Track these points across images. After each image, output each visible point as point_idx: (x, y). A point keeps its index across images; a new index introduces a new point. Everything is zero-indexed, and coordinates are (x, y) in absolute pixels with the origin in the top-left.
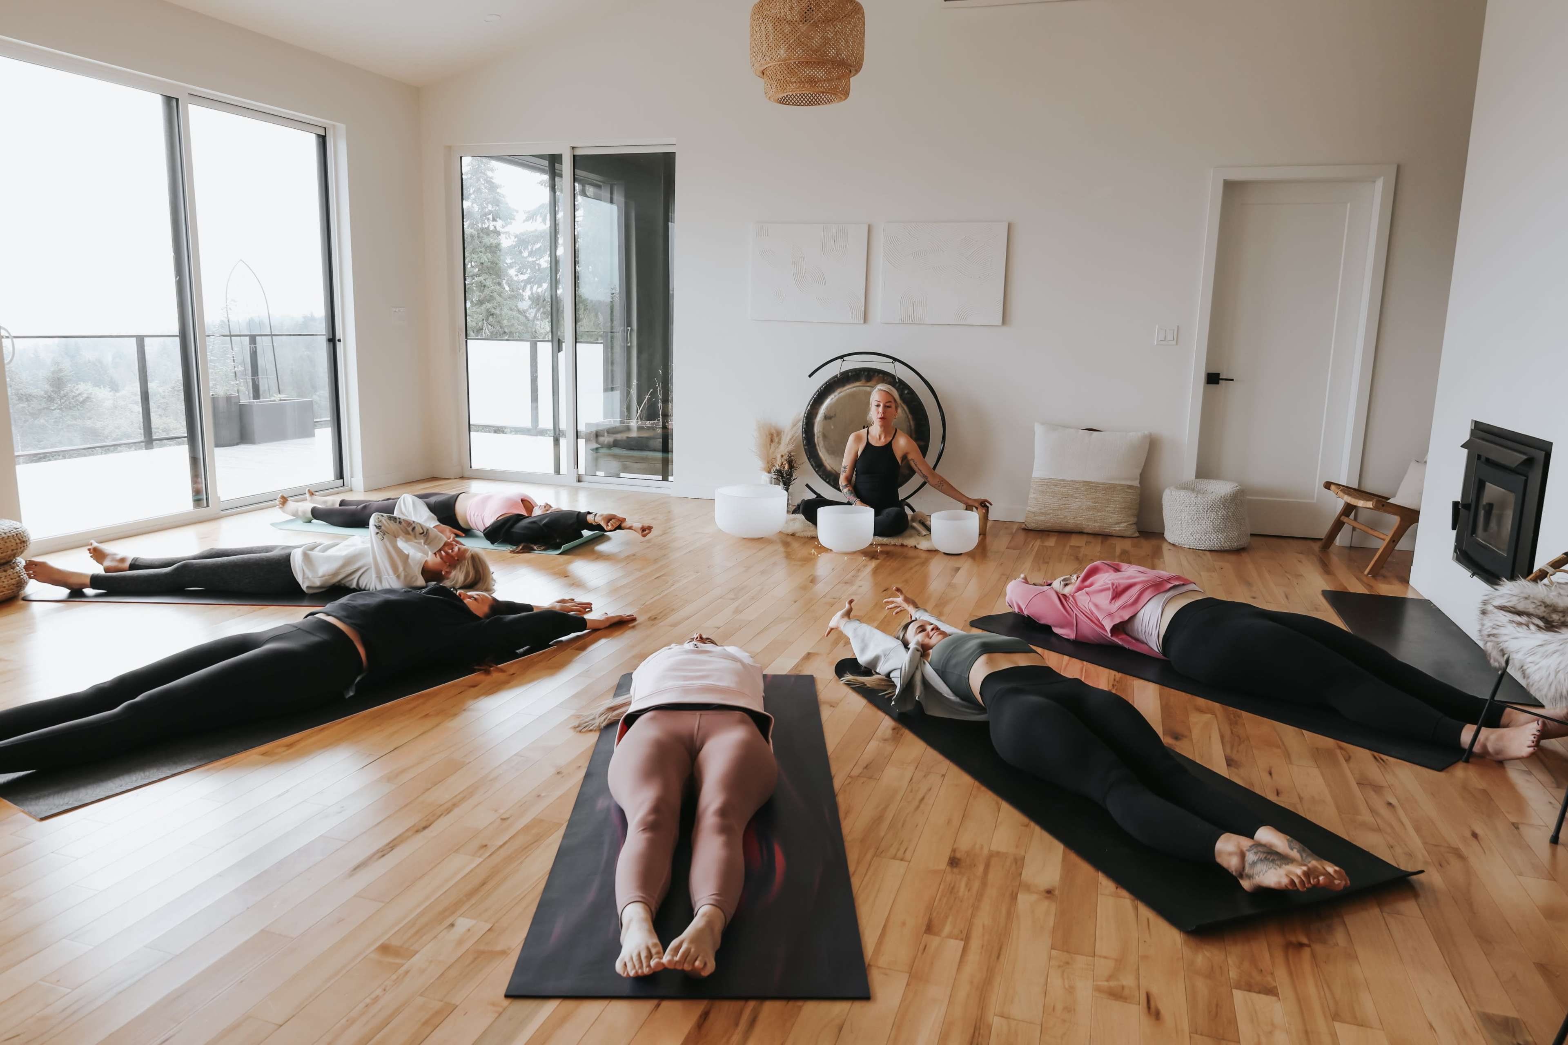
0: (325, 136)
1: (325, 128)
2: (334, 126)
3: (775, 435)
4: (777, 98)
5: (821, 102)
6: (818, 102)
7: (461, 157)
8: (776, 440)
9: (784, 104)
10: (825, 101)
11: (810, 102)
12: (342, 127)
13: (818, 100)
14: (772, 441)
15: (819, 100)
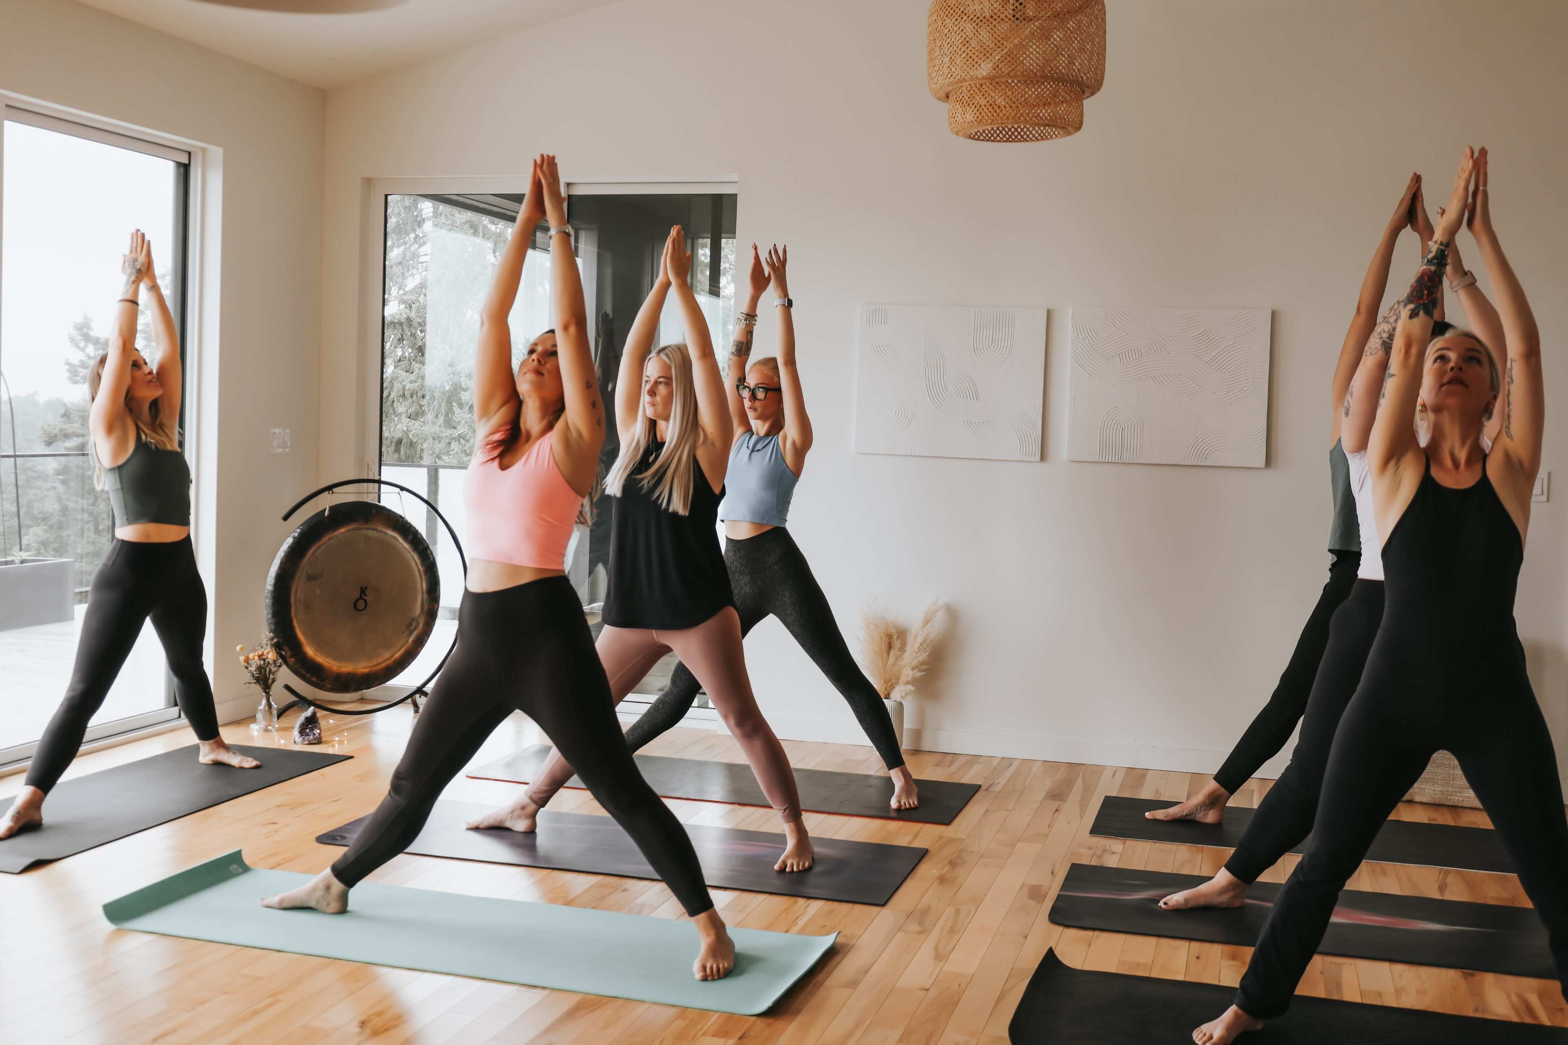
0: (189, 164)
1: (190, 154)
2: (204, 150)
3: (895, 637)
4: (969, 133)
5: (1028, 136)
6: (1022, 137)
7: (386, 196)
8: (897, 644)
9: (977, 139)
10: (1034, 136)
11: (1010, 137)
12: (216, 153)
13: (1022, 133)
14: (890, 647)
15: (1025, 133)
